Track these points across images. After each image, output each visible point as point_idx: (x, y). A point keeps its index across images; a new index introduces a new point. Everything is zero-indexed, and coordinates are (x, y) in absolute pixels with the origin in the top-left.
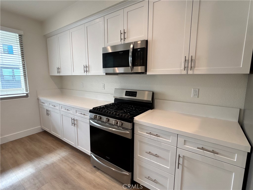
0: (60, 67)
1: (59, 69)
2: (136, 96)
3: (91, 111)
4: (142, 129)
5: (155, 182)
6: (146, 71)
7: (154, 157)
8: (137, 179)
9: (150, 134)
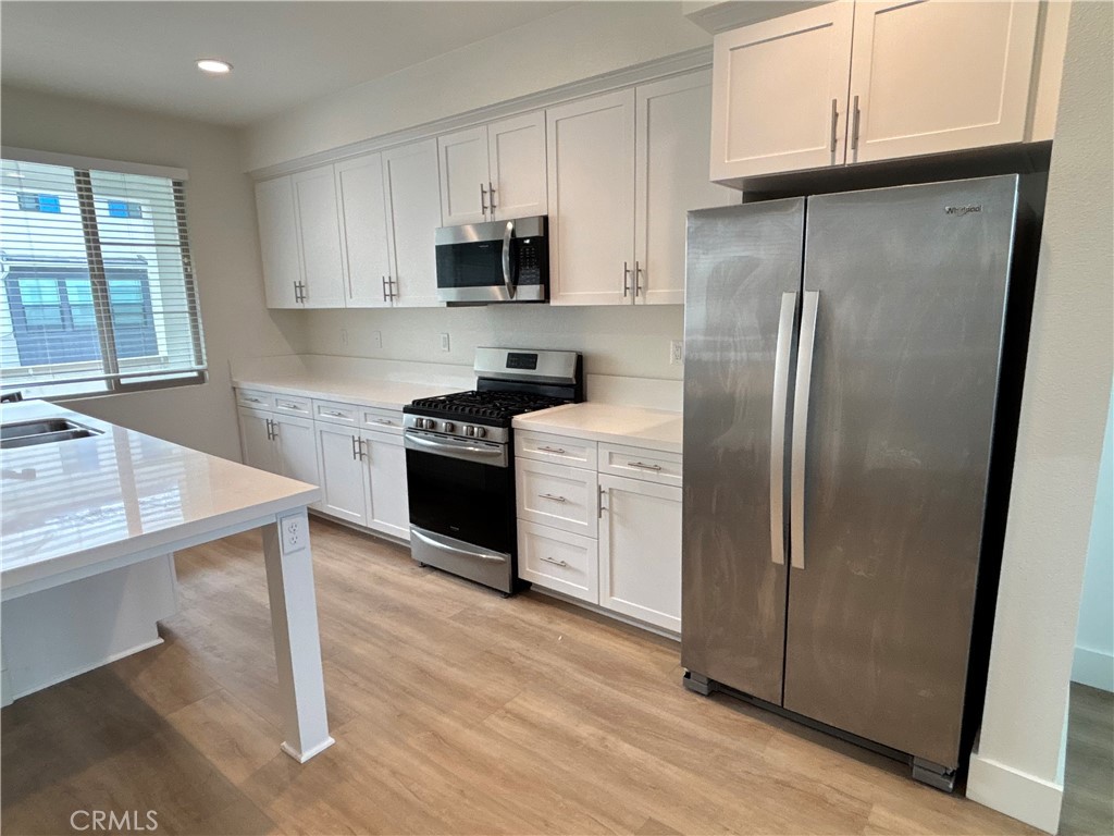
0: (306, 283)
1: (301, 287)
2: (535, 368)
3: (407, 410)
4: (530, 441)
5: (563, 565)
6: (546, 297)
7: (559, 506)
8: (526, 573)
9: (548, 449)
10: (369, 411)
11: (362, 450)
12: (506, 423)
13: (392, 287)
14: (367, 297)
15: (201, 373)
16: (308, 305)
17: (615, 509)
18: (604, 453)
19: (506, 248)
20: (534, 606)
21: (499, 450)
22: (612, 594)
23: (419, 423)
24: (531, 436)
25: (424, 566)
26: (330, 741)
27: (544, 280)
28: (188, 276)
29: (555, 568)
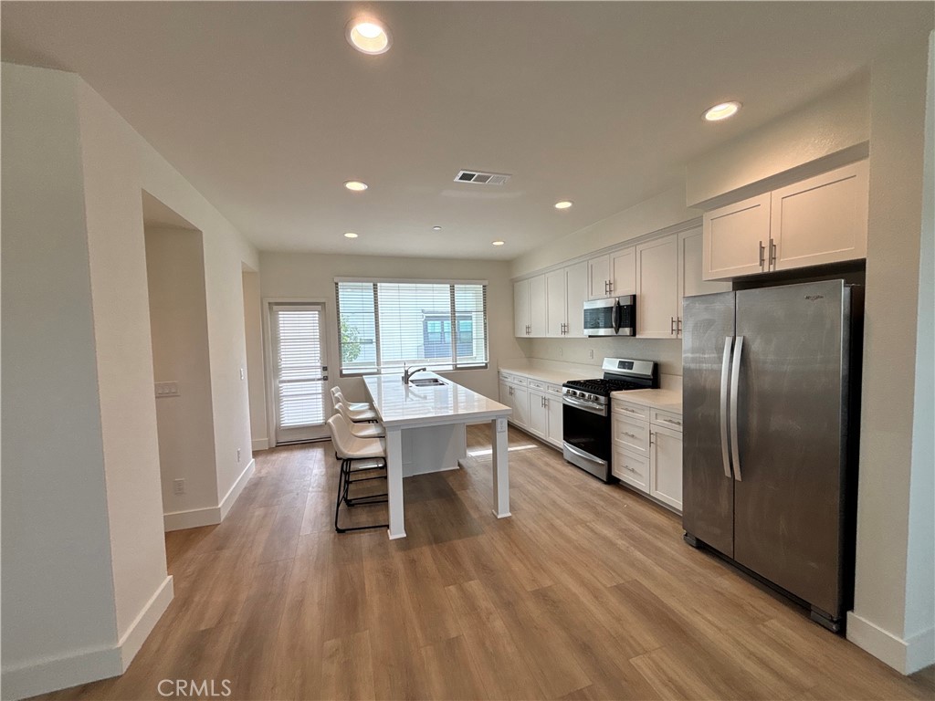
0: (531, 326)
1: (529, 327)
2: (631, 369)
3: (564, 385)
4: (618, 404)
5: (633, 470)
6: (634, 334)
7: (631, 439)
8: (617, 473)
9: (627, 410)
10: (549, 385)
11: (546, 403)
12: (607, 395)
13: (565, 329)
14: (555, 333)
15: (486, 364)
16: (531, 336)
17: (658, 443)
18: (653, 413)
19: (614, 310)
20: (618, 490)
21: (603, 407)
22: (656, 490)
23: (568, 392)
24: (619, 402)
25: (569, 462)
26: (510, 514)
27: (633, 325)
28: (485, 324)
29: (629, 472)
